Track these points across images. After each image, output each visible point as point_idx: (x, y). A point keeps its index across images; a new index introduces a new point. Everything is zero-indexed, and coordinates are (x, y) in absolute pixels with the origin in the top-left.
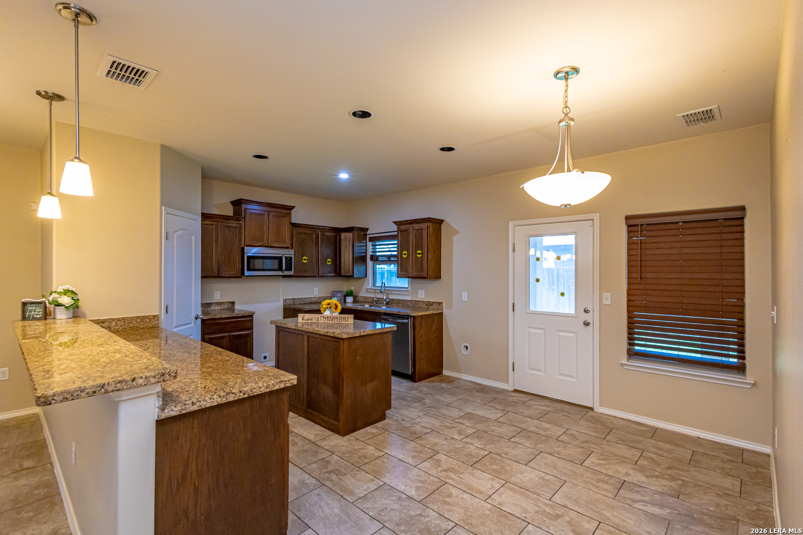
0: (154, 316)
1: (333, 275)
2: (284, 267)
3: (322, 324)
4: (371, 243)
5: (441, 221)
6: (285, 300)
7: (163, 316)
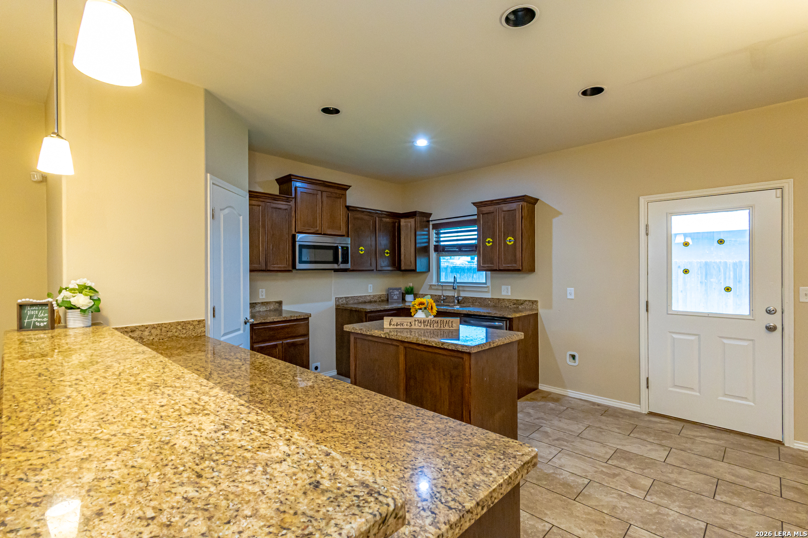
0: (199, 321)
1: (390, 268)
2: (340, 259)
3: (417, 331)
4: (434, 231)
5: (536, 200)
6: (337, 299)
7: (210, 321)
